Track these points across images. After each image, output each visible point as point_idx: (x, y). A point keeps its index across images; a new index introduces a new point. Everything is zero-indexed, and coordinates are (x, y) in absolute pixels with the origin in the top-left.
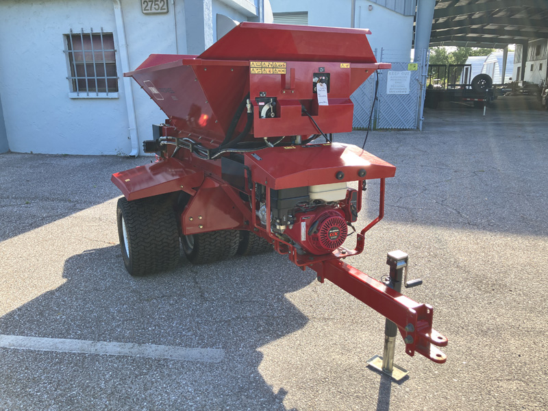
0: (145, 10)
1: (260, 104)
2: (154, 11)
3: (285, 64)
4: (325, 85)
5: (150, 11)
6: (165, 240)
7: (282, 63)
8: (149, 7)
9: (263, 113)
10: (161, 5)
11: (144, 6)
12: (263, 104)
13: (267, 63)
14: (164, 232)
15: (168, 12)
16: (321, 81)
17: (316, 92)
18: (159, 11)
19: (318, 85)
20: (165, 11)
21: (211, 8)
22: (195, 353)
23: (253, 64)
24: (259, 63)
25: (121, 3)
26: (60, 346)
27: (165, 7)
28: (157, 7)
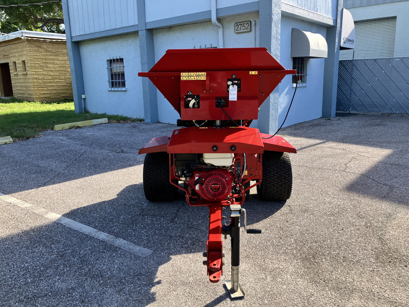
0: (237, 30)
1: (189, 99)
2: (242, 31)
3: (206, 73)
4: (236, 87)
5: (239, 31)
6: (163, 181)
7: (203, 73)
8: (239, 29)
9: (191, 105)
10: (246, 26)
11: (236, 28)
12: (191, 99)
13: (192, 74)
14: (163, 176)
15: (251, 30)
16: (233, 84)
17: (228, 91)
18: (245, 30)
19: (231, 87)
20: (249, 30)
21: (280, 26)
22: (137, 249)
23: (183, 74)
24: (187, 74)
25: (223, 27)
26: (83, 229)
27: (249, 27)
28: (244, 28)
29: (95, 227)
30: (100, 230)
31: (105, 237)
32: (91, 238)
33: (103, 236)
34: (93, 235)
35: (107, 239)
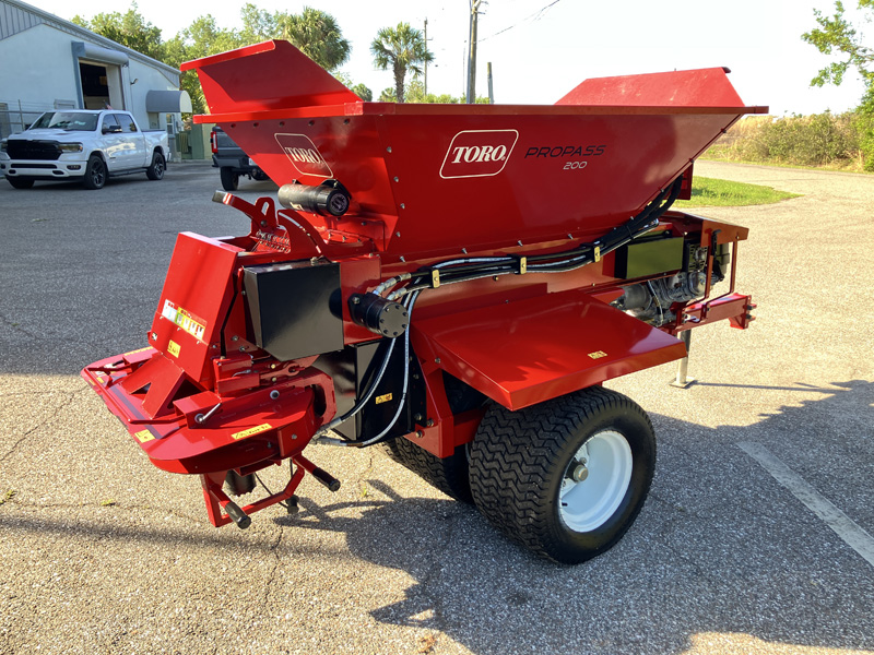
29: (834, 538)
30: (823, 525)
31: (817, 501)
32: (852, 513)
33: (820, 507)
34: (845, 518)
35: (813, 496)
